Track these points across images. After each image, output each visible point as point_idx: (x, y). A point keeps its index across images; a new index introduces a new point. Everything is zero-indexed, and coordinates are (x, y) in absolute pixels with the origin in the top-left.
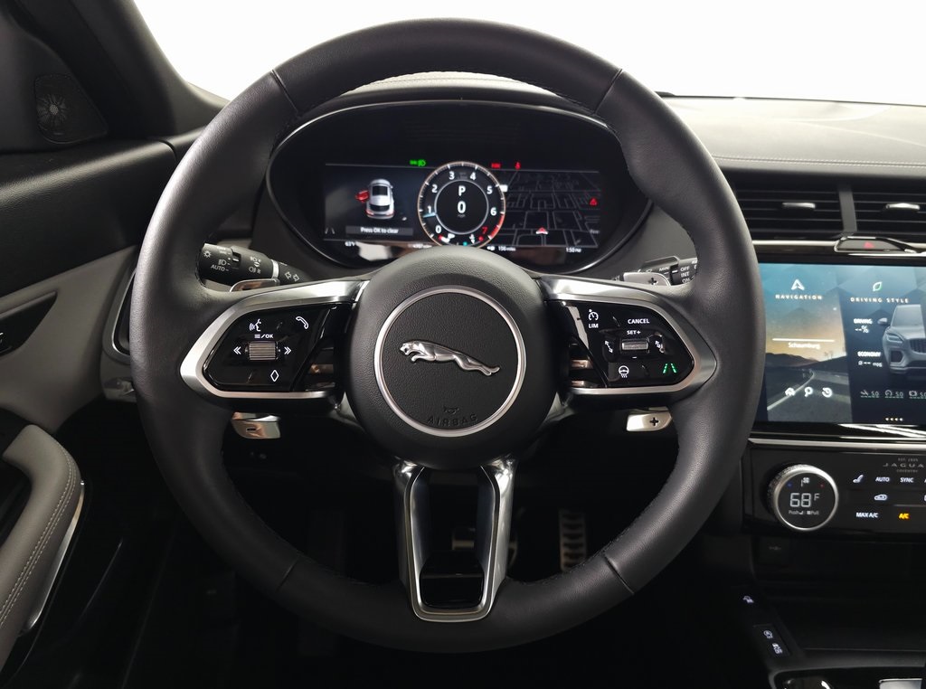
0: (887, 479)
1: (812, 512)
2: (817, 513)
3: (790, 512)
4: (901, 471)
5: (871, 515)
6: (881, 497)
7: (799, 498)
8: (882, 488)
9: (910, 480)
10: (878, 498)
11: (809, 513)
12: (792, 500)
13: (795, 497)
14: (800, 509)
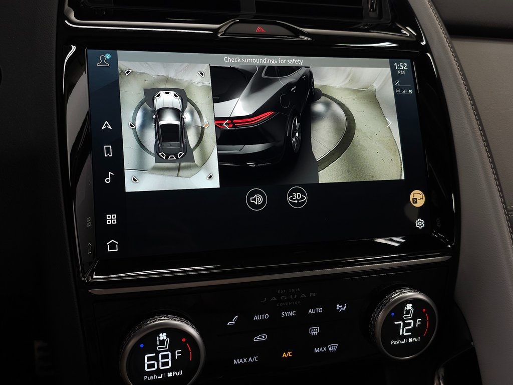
0: (266, 316)
1: (174, 373)
2: (181, 373)
3: (145, 378)
4: (281, 304)
5: (250, 359)
6: (261, 338)
7: (156, 358)
8: (261, 327)
9: (291, 314)
10: (258, 339)
11: (170, 375)
12: (147, 363)
13: (149, 359)
14: (158, 372)
